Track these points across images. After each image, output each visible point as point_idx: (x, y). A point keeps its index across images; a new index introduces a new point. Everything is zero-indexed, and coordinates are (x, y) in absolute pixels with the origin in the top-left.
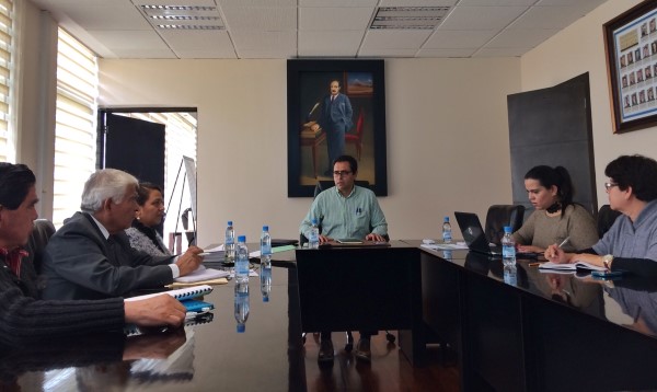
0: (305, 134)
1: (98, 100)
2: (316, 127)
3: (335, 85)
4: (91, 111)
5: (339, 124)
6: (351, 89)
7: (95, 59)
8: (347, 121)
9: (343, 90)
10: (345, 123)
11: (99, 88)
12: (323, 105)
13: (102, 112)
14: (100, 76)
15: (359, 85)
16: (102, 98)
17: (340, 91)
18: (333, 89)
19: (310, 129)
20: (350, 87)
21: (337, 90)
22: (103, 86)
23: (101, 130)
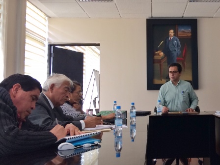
0: (156, 57)
1: (48, 40)
2: (162, 54)
3: (172, 32)
4: (44, 45)
5: (173, 52)
6: (180, 34)
7: (47, 18)
8: (178, 50)
9: (176, 34)
10: (176, 51)
11: (49, 33)
12: (165, 42)
13: (50, 46)
14: (49, 27)
15: (184, 32)
16: (50, 38)
17: (174, 35)
18: (170, 34)
19: (158, 54)
20: (179, 33)
21: (172, 34)
22: (50, 32)
23: (50, 55)
